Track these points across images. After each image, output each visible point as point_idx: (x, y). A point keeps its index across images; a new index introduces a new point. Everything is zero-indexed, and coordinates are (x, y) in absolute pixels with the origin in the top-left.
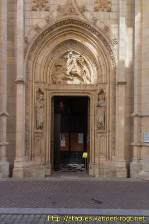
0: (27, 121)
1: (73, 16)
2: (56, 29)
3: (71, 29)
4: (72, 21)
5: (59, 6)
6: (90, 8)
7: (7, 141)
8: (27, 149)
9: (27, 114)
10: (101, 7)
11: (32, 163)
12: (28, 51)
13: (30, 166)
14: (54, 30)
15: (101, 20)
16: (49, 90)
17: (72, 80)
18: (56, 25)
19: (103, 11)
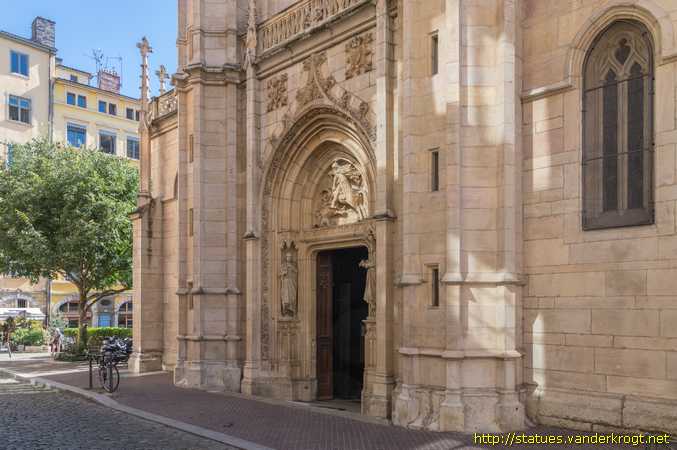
0: (265, 301)
1: (316, 103)
2: (299, 133)
3: (321, 123)
4: (317, 111)
5: (298, 92)
6: (340, 77)
7: (237, 335)
8: (265, 349)
9: (265, 289)
10: (354, 69)
11: (273, 374)
12: (263, 184)
13: (270, 379)
14: (297, 135)
15: (356, 94)
16: (307, 242)
17: (345, 215)
18: (297, 125)
19: (359, 73)
